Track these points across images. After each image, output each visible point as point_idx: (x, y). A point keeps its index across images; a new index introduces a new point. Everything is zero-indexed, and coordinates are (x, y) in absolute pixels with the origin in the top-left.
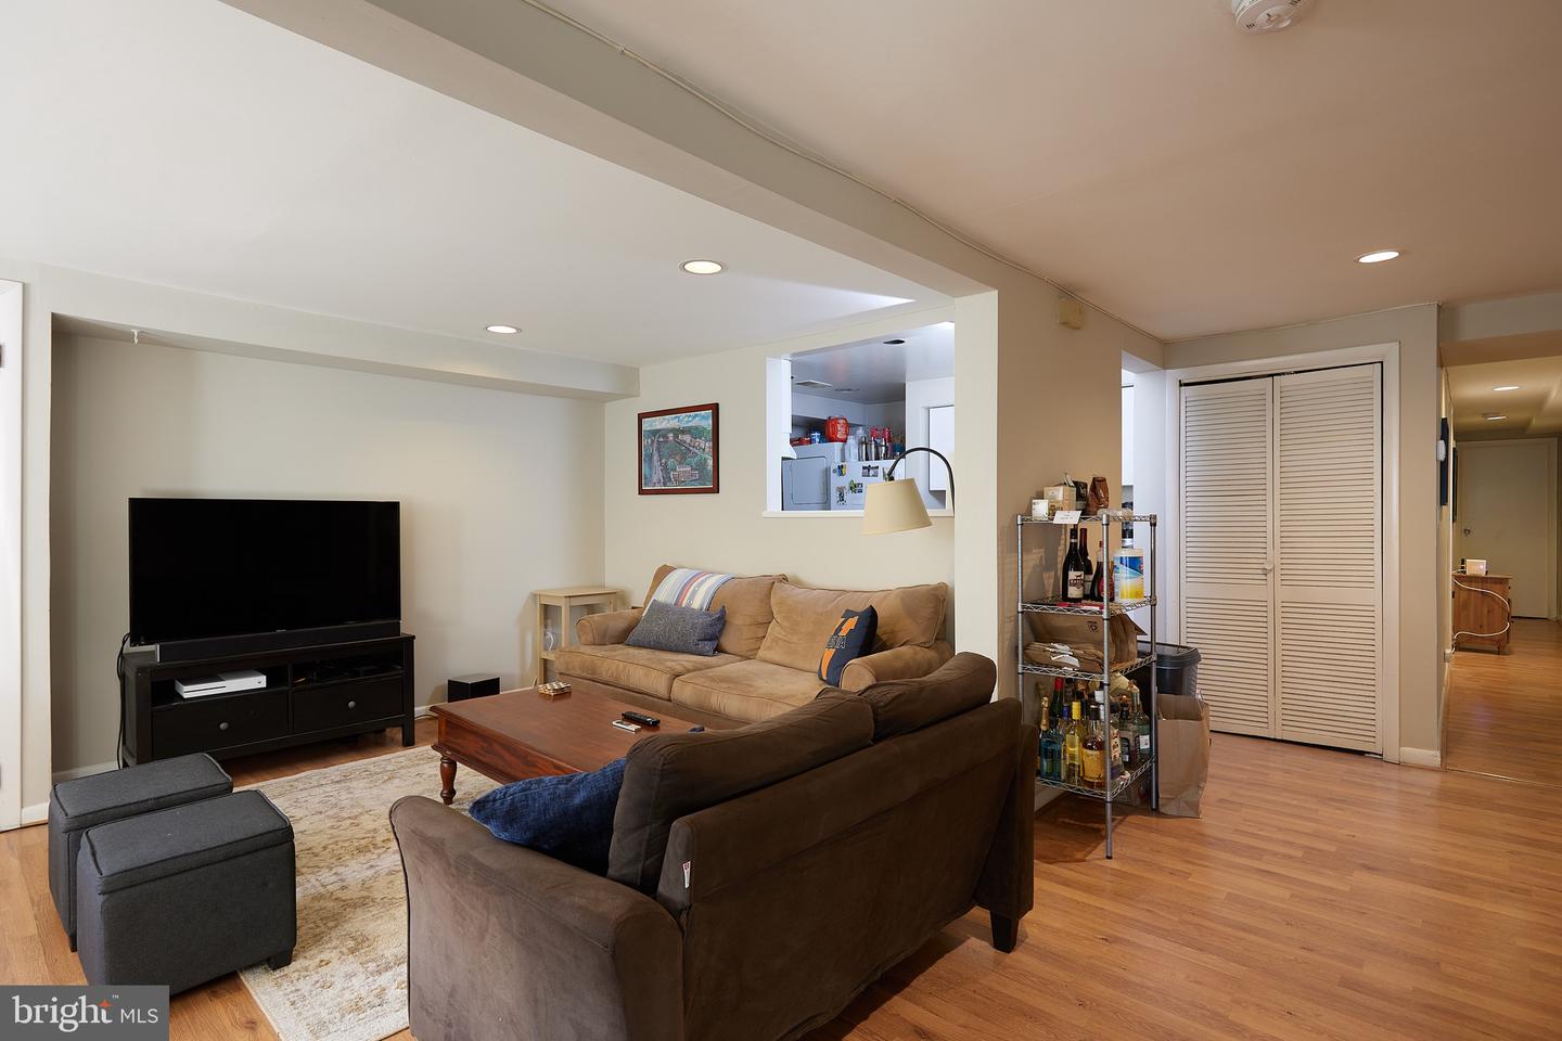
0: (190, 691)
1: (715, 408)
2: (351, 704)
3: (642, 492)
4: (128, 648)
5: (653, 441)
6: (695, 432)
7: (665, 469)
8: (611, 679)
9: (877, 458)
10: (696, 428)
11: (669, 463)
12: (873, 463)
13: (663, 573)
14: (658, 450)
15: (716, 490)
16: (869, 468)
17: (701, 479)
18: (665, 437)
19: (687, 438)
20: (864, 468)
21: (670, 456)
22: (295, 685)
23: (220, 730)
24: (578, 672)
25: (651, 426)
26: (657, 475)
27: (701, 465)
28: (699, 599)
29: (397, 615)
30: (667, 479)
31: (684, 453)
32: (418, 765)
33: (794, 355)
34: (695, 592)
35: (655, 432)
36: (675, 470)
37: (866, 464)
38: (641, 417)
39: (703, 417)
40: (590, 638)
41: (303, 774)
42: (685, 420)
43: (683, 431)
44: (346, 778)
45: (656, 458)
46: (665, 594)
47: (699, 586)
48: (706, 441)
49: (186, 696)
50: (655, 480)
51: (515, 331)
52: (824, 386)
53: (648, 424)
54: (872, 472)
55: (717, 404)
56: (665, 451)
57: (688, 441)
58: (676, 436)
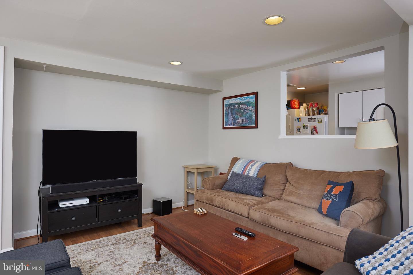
0: (63, 205)
1: (256, 94)
2: (120, 210)
3: (224, 128)
4: (41, 187)
5: (229, 108)
6: (247, 104)
7: (234, 119)
8: (220, 206)
9: (313, 115)
10: (248, 102)
11: (236, 117)
12: (313, 117)
13: (235, 160)
14: (231, 112)
15: (256, 127)
16: (311, 119)
17: (250, 122)
18: (234, 106)
19: (244, 106)
20: (309, 119)
21: (236, 114)
22: (99, 203)
23: (72, 220)
24: (205, 201)
25: (228, 102)
26: (231, 121)
27: (250, 117)
28: (253, 172)
29: (135, 175)
30: (235, 123)
31: (242, 112)
32: (144, 237)
33: (288, 71)
34: (250, 169)
35: (230, 105)
36: (238, 119)
37: (310, 117)
38: (224, 99)
39: (251, 98)
40: (208, 186)
41: (102, 239)
42: (243, 100)
43: (242, 104)
44: (117, 243)
45: (230, 115)
46: (237, 169)
47: (252, 166)
48: (252, 107)
49: (61, 206)
50: (230, 123)
51: (180, 63)
52: (294, 86)
53: (227, 102)
54: (312, 120)
55: (257, 92)
56: (234, 112)
57: (244, 108)
58: (239, 106)
